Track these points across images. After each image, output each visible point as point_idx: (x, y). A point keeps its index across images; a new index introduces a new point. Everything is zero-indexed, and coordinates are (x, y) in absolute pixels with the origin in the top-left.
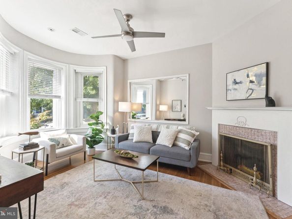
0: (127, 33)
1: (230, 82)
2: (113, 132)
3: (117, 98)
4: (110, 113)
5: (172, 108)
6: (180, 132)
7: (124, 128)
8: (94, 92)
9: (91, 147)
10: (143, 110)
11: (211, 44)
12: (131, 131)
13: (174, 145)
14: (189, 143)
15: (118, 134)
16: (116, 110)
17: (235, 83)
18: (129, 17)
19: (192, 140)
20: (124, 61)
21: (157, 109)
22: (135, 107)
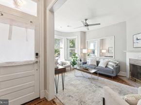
0: (86, 26)
1: (135, 39)
2: (81, 61)
3: (82, 48)
4: (79, 54)
5: (108, 51)
6: (109, 61)
7: (85, 59)
8: (72, 45)
9: (73, 66)
10: (94, 52)
11: (125, 22)
12: (87, 61)
13: (106, 67)
14: (113, 66)
15: (82, 62)
16: (81, 52)
17: (138, 39)
18: (86, 20)
19: (115, 65)
20: (85, 33)
21: (100, 52)
22: (89, 51)
